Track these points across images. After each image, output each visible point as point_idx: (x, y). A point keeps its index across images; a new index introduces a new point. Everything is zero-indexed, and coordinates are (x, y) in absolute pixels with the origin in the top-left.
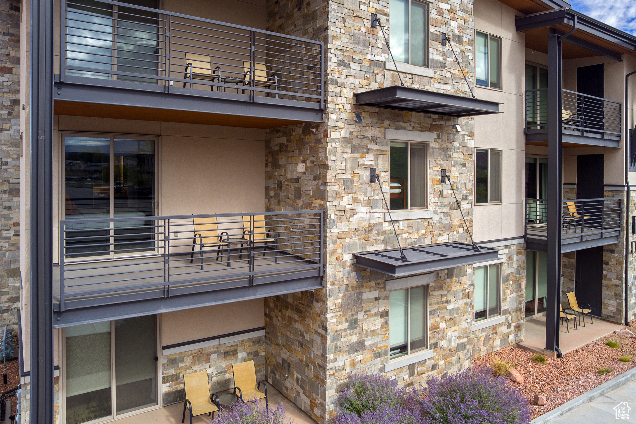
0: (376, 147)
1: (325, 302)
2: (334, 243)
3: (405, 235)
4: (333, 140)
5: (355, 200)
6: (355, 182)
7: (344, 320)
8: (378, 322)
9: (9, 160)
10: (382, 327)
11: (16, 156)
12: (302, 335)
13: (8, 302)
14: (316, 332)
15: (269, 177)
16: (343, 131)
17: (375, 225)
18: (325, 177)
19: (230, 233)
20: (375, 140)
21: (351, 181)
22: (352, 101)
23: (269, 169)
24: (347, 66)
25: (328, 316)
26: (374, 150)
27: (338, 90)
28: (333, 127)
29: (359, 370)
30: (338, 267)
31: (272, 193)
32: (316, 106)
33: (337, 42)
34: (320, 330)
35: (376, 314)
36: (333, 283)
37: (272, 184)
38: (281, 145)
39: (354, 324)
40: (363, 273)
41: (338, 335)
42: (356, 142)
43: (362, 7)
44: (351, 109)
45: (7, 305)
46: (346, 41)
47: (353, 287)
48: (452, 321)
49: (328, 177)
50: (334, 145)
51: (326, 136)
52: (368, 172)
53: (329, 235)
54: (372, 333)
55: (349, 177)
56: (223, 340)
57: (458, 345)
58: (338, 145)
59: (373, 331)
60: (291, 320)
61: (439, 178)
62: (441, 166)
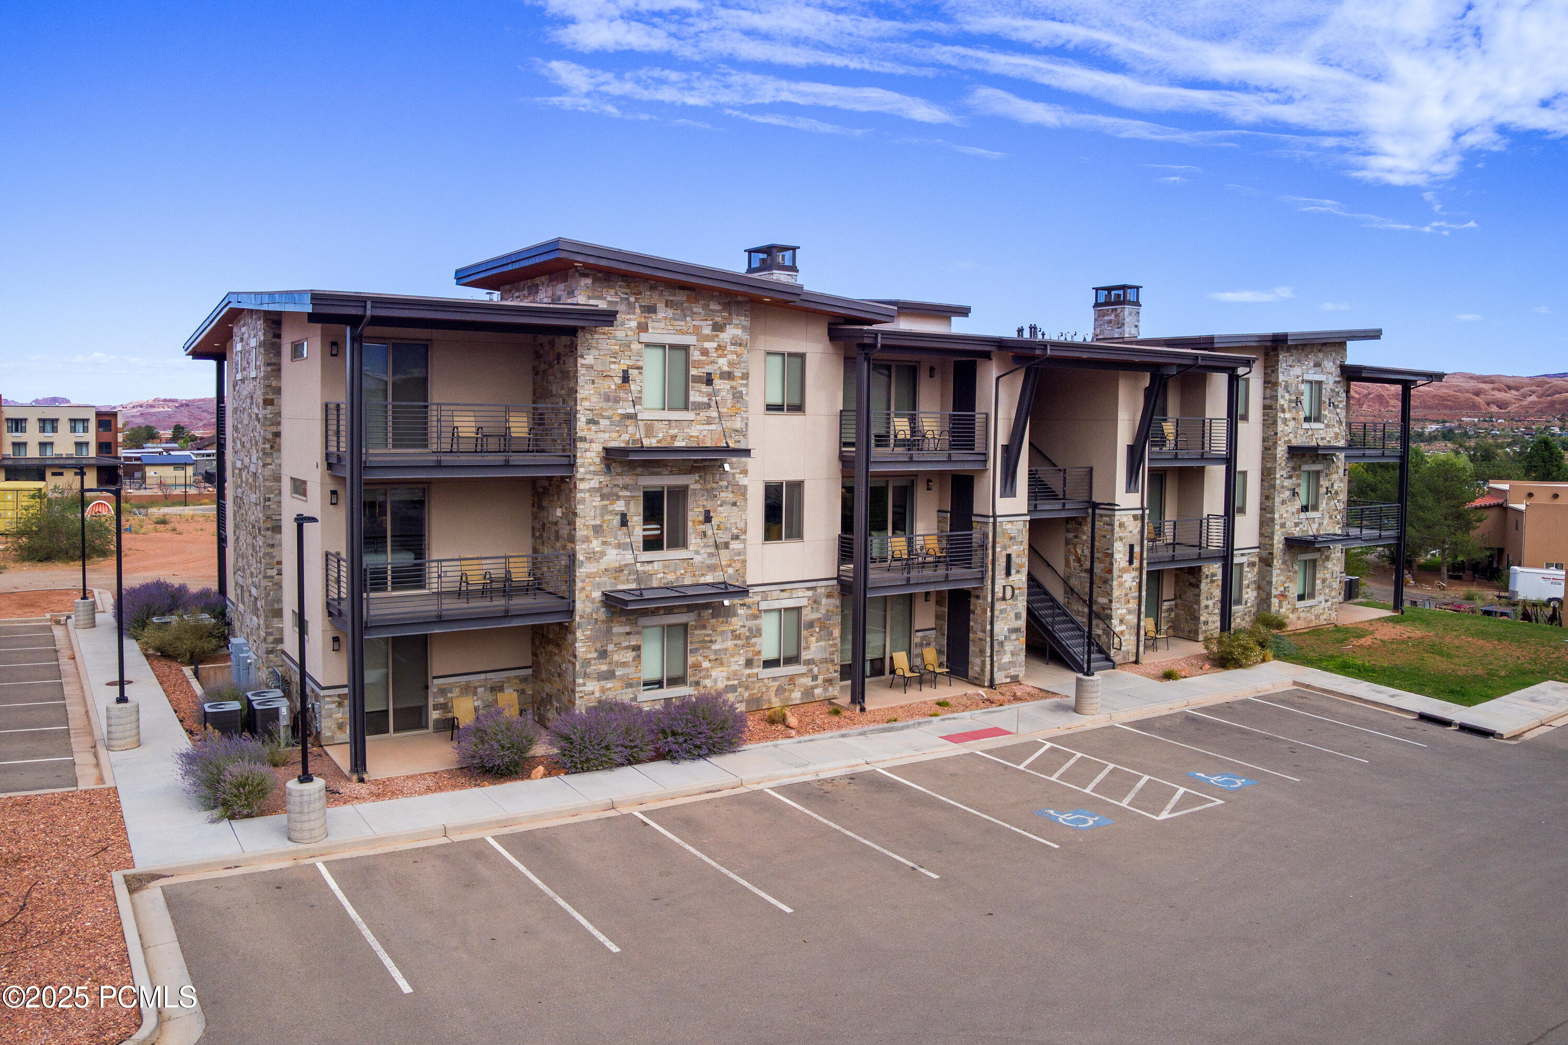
0: (628, 494)
1: (575, 633)
2: (583, 581)
3: (661, 575)
4: (582, 491)
5: (604, 543)
6: (605, 527)
7: (593, 650)
8: (629, 656)
10: (634, 660)
16: (592, 482)
17: (626, 565)
18: (575, 523)
20: (625, 487)
21: (601, 526)
22: (602, 454)
24: (596, 423)
25: (577, 645)
26: (624, 497)
27: (587, 446)
28: (582, 480)
29: (610, 695)
30: (587, 603)
32: (565, 461)
33: (586, 404)
35: (627, 648)
36: (582, 617)
39: (603, 654)
40: (612, 609)
41: (587, 662)
42: (605, 490)
43: (613, 366)
44: (599, 462)
46: (595, 400)
47: (603, 622)
48: (718, 661)
49: (577, 524)
50: (582, 495)
51: (575, 487)
52: (619, 517)
53: (578, 574)
54: (624, 664)
55: (598, 522)
57: (726, 686)
58: (587, 495)
59: (624, 663)
61: (701, 518)
62: (704, 506)
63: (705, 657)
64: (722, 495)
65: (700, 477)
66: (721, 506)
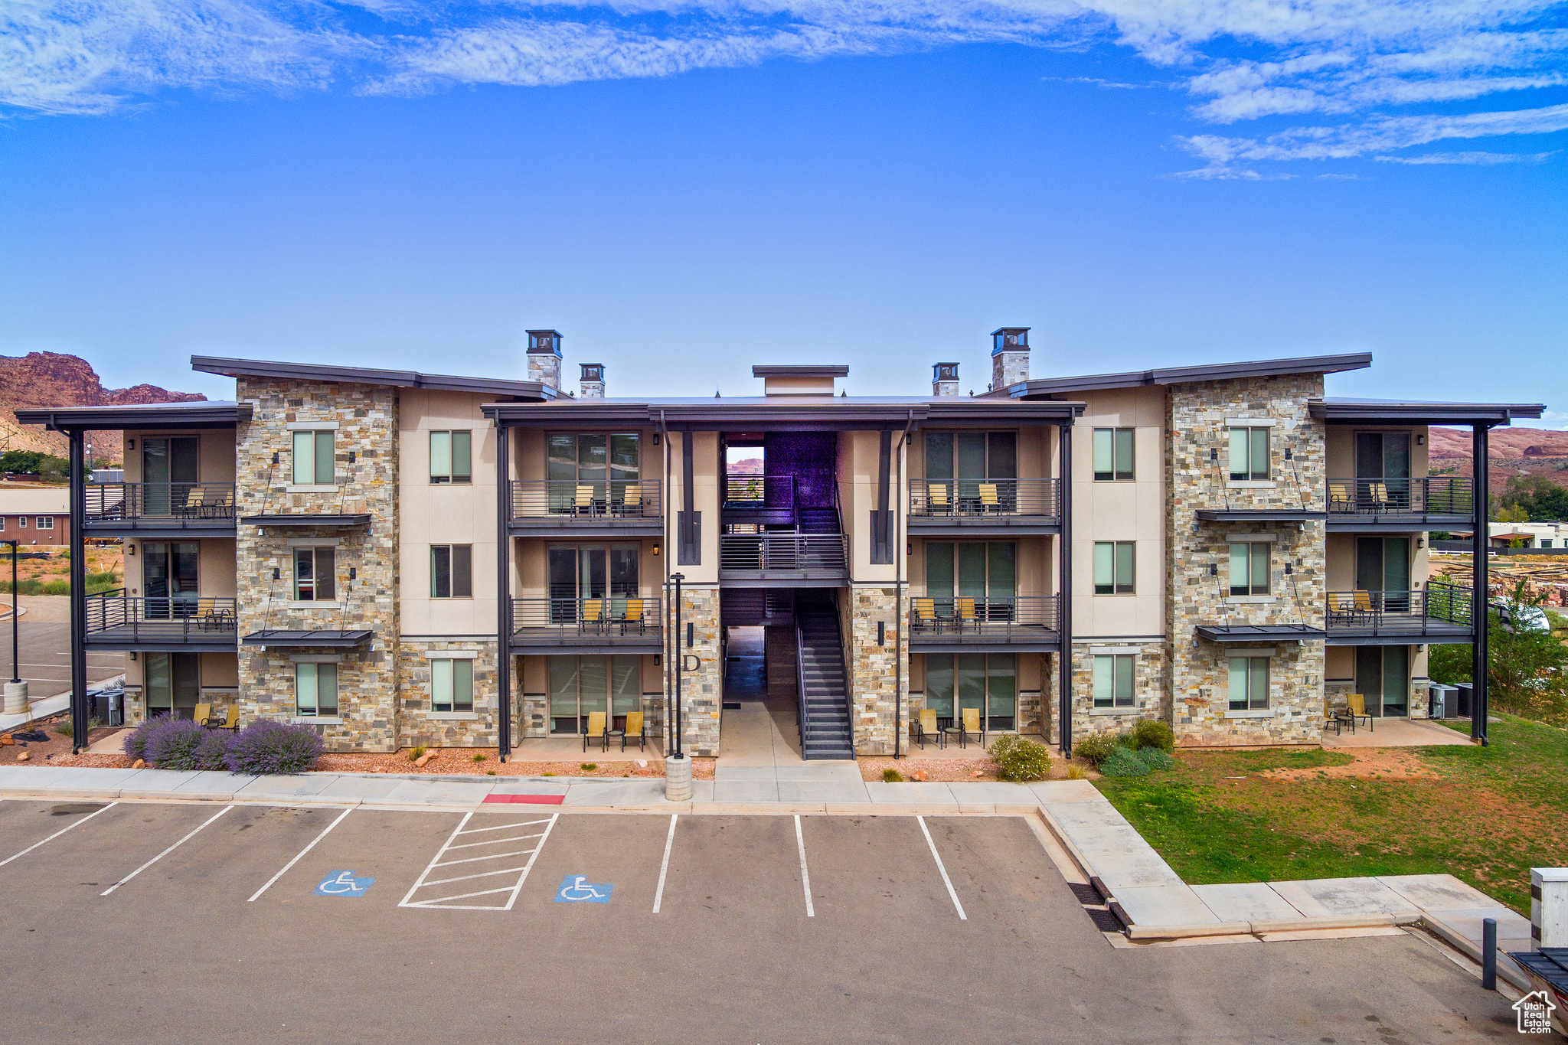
0: (280, 552)
3: (311, 620)
8: (284, 685)
10: (288, 689)
17: (279, 611)
20: (277, 547)
26: (277, 555)
29: (267, 716)
33: (244, 480)
35: (281, 678)
39: (261, 682)
41: (248, 687)
43: (264, 450)
48: (366, 699)
52: (273, 572)
54: (280, 692)
57: (375, 721)
59: (279, 690)
61: (347, 575)
62: (349, 565)
63: (354, 694)
64: (367, 555)
65: (345, 540)
66: (366, 565)
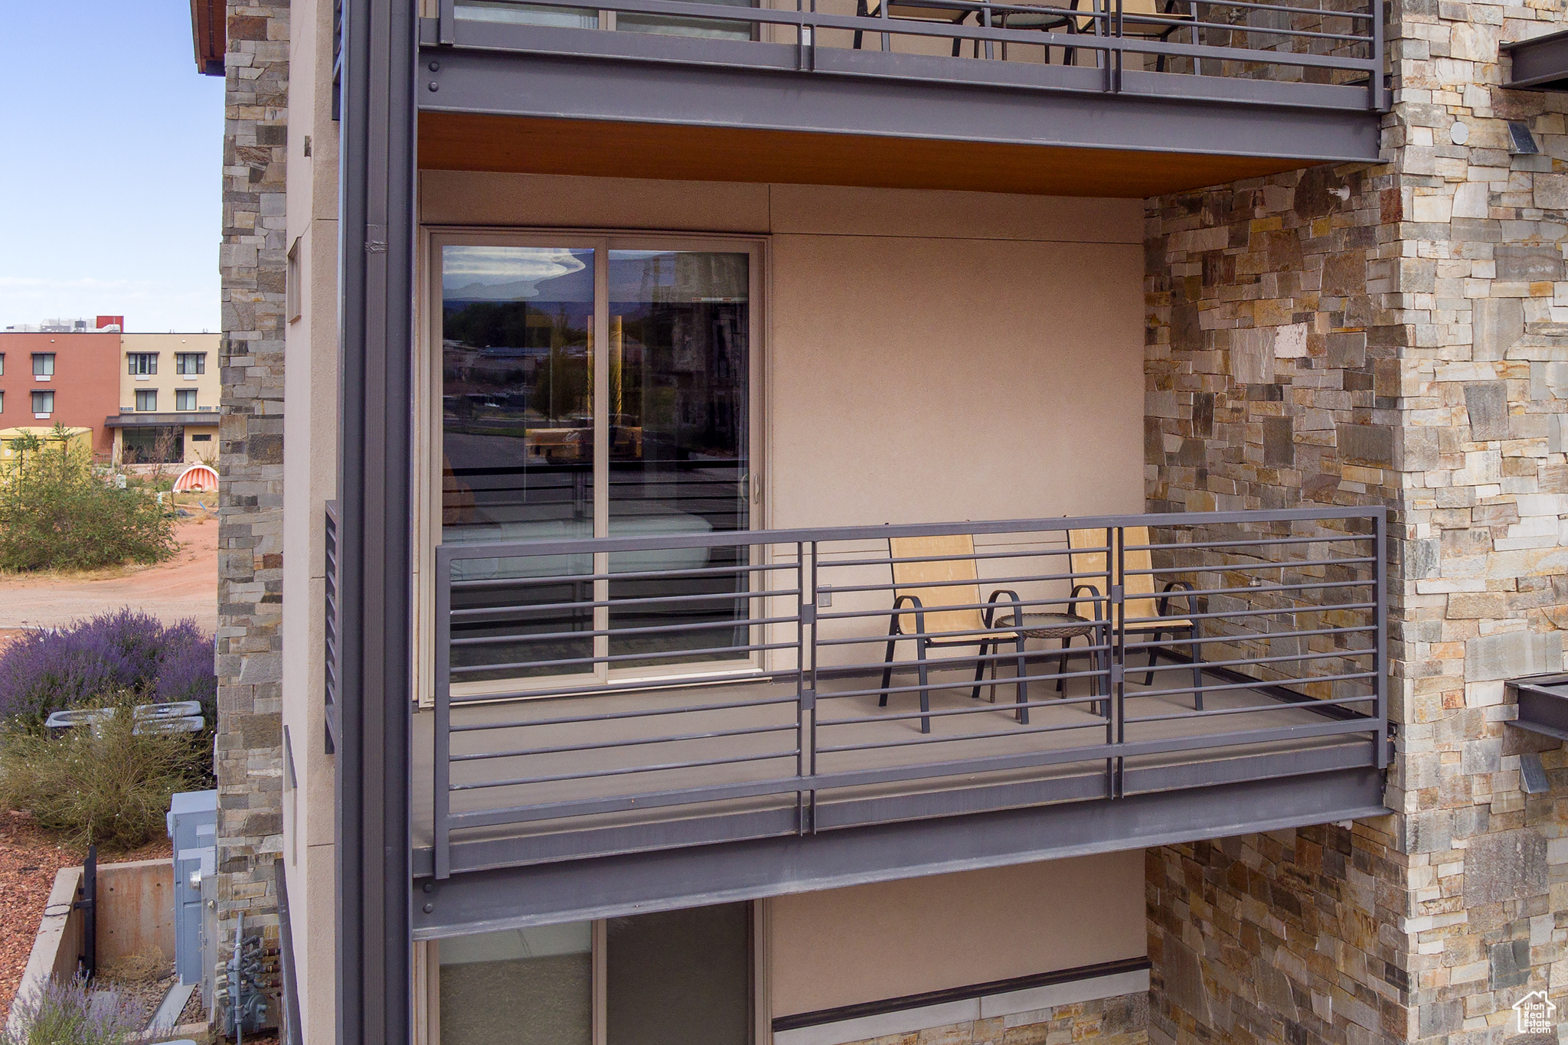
1: (1396, 873)
2: (1432, 636)
4: (1423, 231)
5: (1512, 465)
6: (1512, 395)
7: (1473, 946)
9: (252, 336)
11: (271, 323)
12: (1303, 1000)
13: (245, 832)
14: (1361, 991)
15: (1158, 379)
16: (1461, 193)
18: (1393, 375)
19: (1024, 592)
21: (1498, 390)
22: (1496, 76)
23: (1162, 350)
25: (1410, 927)
27: (1439, 33)
28: (1424, 179)
30: (1447, 732)
31: (1172, 444)
32: (1353, 99)
34: (1377, 984)
36: (1428, 799)
37: (1173, 408)
38: (1209, 259)
40: (1547, 760)
42: (1513, 234)
44: (1492, 106)
45: (242, 841)
47: (1508, 817)
49: (1407, 376)
50: (1425, 248)
51: (1394, 214)
53: (1410, 603)
55: (1486, 373)
56: (994, 1005)
58: (1444, 249)
60: (1252, 937)
